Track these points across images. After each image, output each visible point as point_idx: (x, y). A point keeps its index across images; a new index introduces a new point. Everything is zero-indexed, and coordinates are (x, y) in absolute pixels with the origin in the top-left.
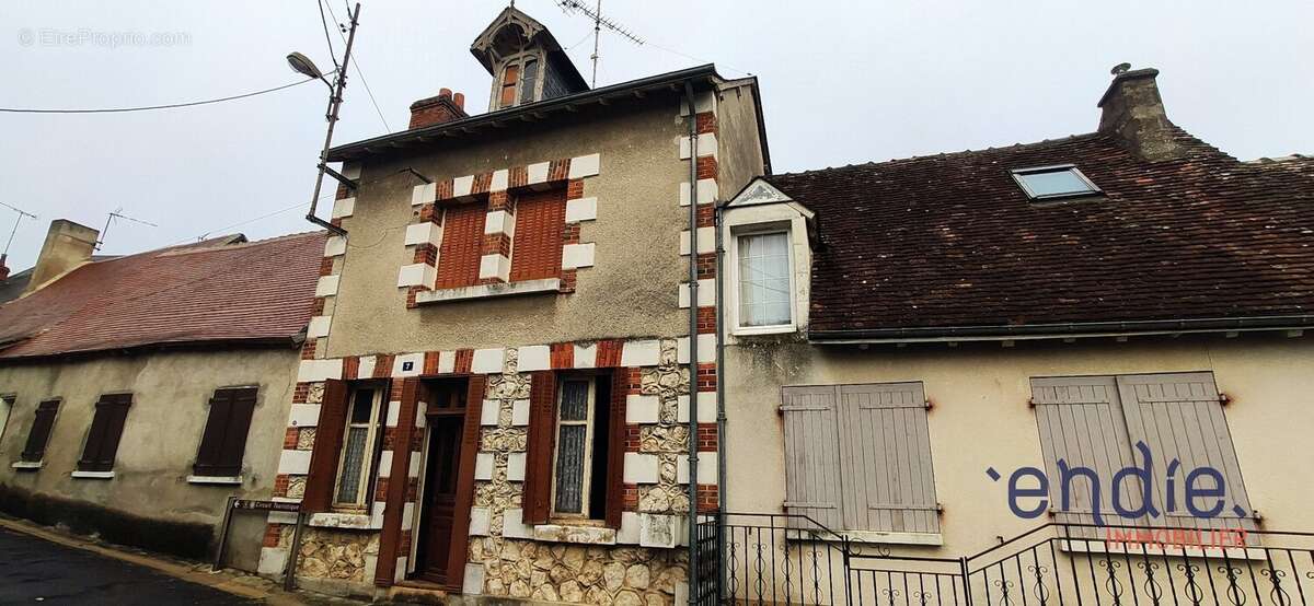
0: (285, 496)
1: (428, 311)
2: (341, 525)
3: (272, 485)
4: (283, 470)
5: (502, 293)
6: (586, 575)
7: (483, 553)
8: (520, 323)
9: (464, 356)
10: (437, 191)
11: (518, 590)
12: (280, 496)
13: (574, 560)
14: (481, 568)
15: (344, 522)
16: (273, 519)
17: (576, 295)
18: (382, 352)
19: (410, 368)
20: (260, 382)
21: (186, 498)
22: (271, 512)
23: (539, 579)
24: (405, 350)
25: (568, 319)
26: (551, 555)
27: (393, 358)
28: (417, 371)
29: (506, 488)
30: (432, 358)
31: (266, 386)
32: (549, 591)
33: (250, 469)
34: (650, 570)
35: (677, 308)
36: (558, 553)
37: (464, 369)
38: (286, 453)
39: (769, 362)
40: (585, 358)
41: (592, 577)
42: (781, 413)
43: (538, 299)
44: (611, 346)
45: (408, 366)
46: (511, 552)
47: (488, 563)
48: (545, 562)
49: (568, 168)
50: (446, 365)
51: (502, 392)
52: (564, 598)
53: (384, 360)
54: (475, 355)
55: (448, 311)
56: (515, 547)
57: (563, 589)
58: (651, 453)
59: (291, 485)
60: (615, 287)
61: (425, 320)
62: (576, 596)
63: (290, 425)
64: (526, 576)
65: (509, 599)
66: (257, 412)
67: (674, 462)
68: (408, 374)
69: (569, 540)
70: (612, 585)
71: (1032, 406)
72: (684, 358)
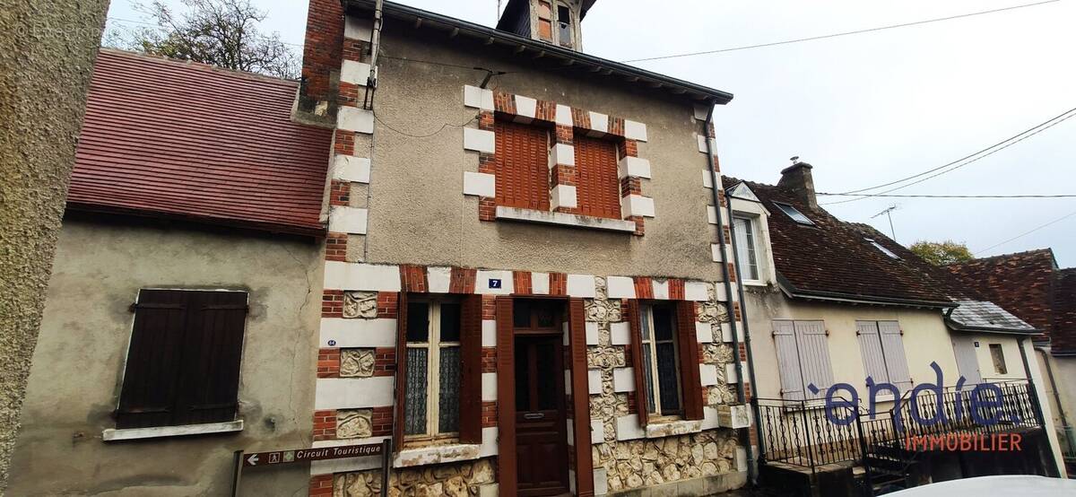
0: (335, 438)
1: (507, 228)
2: (443, 460)
3: (309, 426)
4: (322, 404)
5: (590, 226)
6: (681, 458)
7: (600, 458)
8: (603, 255)
9: (557, 279)
10: (495, 100)
11: (634, 482)
12: (327, 438)
13: (671, 448)
14: (601, 471)
15: (447, 456)
16: (318, 470)
17: (645, 238)
18: (458, 264)
19: (499, 285)
20: (250, 284)
21: (98, 468)
22: (313, 462)
23: (649, 468)
24: (484, 265)
25: (642, 256)
26: (656, 448)
27: (473, 272)
28: (507, 289)
29: (612, 400)
30: (522, 277)
31: (264, 292)
32: (657, 475)
33: (258, 409)
34: (717, 445)
35: (712, 261)
36: (660, 445)
37: (559, 291)
38: (321, 383)
39: (764, 304)
40: (661, 292)
41: (686, 459)
42: (773, 336)
43: (614, 236)
44: (677, 283)
45: (494, 284)
46: (623, 452)
47: (606, 465)
48: (652, 455)
49: (623, 127)
50: (541, 286)
51: (594, 315)
52: (669, 478)
53: (461, 274)
54: (568, 279)
55: (530, 231)
56: (625, 447)
57: (666, 472)
58: (710, 364)
59: (339, 423)
60: (671, 237)
61: (504, 237)
62: (677, 475)
63: (324, 345)
64: (638, 469)
65: (629, 492)
66: (252, 329)
67: (724, 371)
68: (496, 292)
69: (673, 434)
70: (697, 461)
71: (858, 334)
72: (722, 297)
